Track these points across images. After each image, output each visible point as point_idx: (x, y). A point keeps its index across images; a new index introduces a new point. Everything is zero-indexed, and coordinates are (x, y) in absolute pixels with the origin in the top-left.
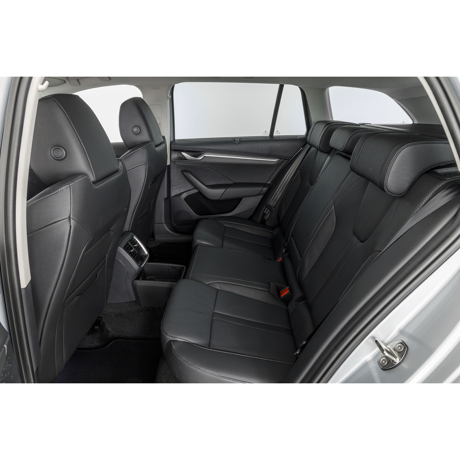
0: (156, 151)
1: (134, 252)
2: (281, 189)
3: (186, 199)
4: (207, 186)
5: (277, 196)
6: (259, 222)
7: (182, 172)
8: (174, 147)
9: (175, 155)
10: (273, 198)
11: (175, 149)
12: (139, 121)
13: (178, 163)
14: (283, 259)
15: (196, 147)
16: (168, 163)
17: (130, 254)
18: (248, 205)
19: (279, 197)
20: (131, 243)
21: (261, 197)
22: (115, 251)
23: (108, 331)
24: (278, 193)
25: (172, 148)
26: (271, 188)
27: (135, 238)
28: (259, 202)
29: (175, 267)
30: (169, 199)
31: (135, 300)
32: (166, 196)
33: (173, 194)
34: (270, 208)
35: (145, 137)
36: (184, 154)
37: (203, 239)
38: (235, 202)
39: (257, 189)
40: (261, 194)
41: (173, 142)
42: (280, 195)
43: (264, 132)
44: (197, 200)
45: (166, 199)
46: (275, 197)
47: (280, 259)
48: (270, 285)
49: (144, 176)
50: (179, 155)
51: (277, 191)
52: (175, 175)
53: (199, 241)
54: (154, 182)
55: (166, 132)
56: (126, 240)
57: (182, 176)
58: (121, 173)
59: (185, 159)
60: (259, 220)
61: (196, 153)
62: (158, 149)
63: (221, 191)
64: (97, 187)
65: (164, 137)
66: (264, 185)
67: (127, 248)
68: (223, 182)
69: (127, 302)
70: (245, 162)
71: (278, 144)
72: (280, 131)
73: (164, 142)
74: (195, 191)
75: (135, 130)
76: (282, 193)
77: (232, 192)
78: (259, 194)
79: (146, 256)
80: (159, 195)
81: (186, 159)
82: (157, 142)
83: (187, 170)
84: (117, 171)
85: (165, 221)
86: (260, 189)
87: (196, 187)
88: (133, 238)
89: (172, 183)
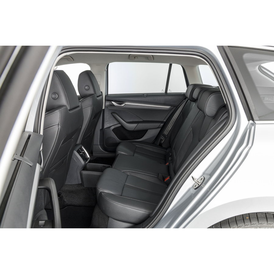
0: (97, 99)
1: (82, 154)
2: (171, 124)
3: (113, 130)
4: (127, 122)
5: (169, 129)
6: (158, 145)
7: (112, 113)
8: (107, 98)
9: (108, 103)
10: (167, 130)
11: (108, 99)
12: (89, 83)
13: (109, 108)
14: (169, 163)
15: (121, 98)
16: (103, 108)
17: (80, 155)
18: (151, 134)
19: (170, 129)
20: (81, 150)
21: (160, 129)
22: (72, 153)
23: (64, 201)
24: (170, 127)
25: (106, 99)
26: (165, 124)
27: (83, 147)
28: (159, 132)
29: (105, 166)
30: (102, 130)
31: (81, 183)
32: (101, 128)
33: (105, 127)
34: (164, 136)
35: (91, 91)
36: (113, 102)
37: (122, 151)
38: (144, 132)
39: (158, 125)
40: (160, 128)
41: (107, 95)
42: (171, 127)
43: (162, 90)
44: (121, 131)
45: (101, 130)
46: (168, 129)
47: (168, 164)
48: (158, 174)
49: (90, 113)
50: (110, 103)
51: (169, 125)
52: (107, 115)
53: (119, 152)
54: (95, 117)
55: (103, 89)
56: (78, 148)
57: (112, 116)
58: (80, 108)
60: (158, 144)
61: (120, 102)
62: (98, 98)
63: (135, 125)
64: (70, 112)
65: (102, 92)
66: (161, 122)
67: (79, 152)
68: (137, 120)
69: (76, 184)
70: (150, 108)
71: (170, 98)
72: (171, 90)
73: (102, 95)
74: (119, 125)
75: (86, 87)
76: (172, 126)
77: (142, 126)
78: (158, 128)
79: (88, 158)
80: (97, 127)
81: (114, 106)
82: (98, 94)
83: (115, 112)
84: (78, 107)
85: (100, 144)
86: (159, 124)
87: (120, 123)
88: (81, 148)
89: (105, 120)
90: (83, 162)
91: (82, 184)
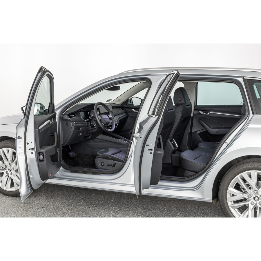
1: (173, 143)
3: (199, 134)
4: (210, 128)
7: (198, 120)
8: (196, 108)
9: (196, 112)
12: (181, 96)
13: (197, 116)
15: (206, 108)
16: (192, 115)
27: (174, 140)
30: (191, 133)
31: (171, 162)
32: (189, 132)
33: (193, 131)
35: (183, 102)
36: (200, 112)
41: (196, 106)
44: (205, 135)
45: (189, 133)
49: (180, 116)
50: (198, 112)
52: (195, 122)
56: (170, 139)
57: (198, 122)
58: (174, 110)
59: (201, 114)
61: (206, 111)
62: (187, 107)
63: (217, 130)
65: (191, 103)
68: (219, 127)
69: (167, 163)
70: (230, 117)
73: (191, 105)
74: (204, 130)
75: (179, 99)
77: (222, 131)
79: (177, 147)
80: (186, 130)
82: (187, 104)
83: (201, 119)
85: (188, 145)
87: (205, 128)
88: (172, 140)
89: (193, 126)
90: (173, 148)
91: (171, 164)
